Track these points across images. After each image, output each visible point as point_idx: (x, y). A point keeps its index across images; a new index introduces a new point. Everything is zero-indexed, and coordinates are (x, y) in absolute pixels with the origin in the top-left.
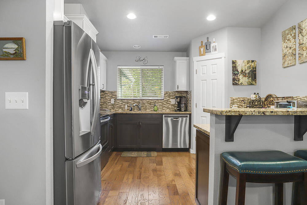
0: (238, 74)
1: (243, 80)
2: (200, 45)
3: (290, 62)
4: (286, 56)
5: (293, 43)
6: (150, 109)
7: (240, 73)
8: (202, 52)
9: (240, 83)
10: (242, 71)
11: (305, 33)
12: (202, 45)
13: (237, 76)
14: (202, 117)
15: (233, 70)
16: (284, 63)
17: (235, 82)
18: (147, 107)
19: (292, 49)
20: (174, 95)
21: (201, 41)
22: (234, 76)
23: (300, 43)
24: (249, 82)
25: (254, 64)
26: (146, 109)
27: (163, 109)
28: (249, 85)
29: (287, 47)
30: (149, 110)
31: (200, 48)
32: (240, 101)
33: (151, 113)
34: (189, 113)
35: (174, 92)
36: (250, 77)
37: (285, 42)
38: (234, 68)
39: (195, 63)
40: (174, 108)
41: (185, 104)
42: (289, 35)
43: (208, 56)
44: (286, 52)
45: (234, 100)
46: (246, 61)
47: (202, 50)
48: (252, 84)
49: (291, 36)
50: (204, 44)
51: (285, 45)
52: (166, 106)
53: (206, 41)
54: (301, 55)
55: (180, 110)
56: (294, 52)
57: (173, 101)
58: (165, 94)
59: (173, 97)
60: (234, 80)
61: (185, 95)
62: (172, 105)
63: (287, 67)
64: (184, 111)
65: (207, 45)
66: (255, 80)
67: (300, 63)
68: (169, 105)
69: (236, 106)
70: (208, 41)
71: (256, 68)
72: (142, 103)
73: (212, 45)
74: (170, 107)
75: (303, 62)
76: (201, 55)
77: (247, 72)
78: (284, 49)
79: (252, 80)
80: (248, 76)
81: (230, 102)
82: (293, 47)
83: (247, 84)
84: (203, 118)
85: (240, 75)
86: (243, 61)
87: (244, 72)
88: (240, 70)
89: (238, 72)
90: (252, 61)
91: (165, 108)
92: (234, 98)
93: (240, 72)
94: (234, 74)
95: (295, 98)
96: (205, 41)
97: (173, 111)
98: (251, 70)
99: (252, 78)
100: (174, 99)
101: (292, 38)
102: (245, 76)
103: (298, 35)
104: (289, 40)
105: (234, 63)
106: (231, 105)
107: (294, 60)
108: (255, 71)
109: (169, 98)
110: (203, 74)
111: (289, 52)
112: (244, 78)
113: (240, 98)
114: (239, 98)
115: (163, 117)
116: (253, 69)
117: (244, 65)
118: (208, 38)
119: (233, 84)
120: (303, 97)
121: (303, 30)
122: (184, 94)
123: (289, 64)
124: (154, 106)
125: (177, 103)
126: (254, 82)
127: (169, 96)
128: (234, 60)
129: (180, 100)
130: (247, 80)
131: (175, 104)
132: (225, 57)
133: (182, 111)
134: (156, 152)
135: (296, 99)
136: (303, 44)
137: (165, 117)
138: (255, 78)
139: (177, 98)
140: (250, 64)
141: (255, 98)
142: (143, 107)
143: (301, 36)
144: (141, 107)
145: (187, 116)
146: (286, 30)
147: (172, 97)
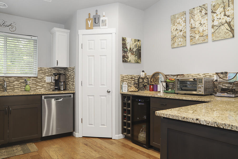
0: (128, 51)
1: (131, 57)
2: (88, 17)
3: (180, 43)
4: (176, 38)
5: (184, 26)
6: (20, 89)
7: (129, 51)
8: (90, 25)
9: (128, 61)
10: (130, 49)
11: (197, 19)
12: (89, 17)
13: (127, 54)
14: (88, 96)
15: (123, 47)
16: (173, 44)
17: (125, 59)
18: (16, 86)
19: (183, 32)
20: (50, 72)
21: (88, 13)
22: (124, 53)
23: (192, 27)
24: (136, 60)
25: (140, 43)
26: (13, 89)
27: (37, 89)
28: (136, 63)
29: (177, 30)
30: (18, 90)
31: (87, 20)
32: (129, 78)
33: (21, 94)
34: (72, 92)
35: (50, 68)
36: (136, 55)
37: (174, 25)
38: (124, 45)
39: (81, 37)
40: (50, 87)
41: (63, 82)
42: (180, 19)
43: (96, 30)
44: (176, 34)
45: (123, 77)
46: (133, 40)
47: (89, 23)
48: (138, 62)
49: (182, 20)
50: (92, 17)
51: (175, 28)
52: (40, 85)
53: (95, 14)
54: (193, 38)
55: (59, 89)
56: (184, 35)
57: (49, 79)
58: (39, 71)
59: (49, 74)
60: (124, 57)
61: (62, 72)
62: (48, 83)
63: (177, 47)
64: (64, 90)
65: (95, 18)
66: (140, 58)
67: (191, 45)
68: (44, 83)
69: (126, 84)
70: (97, 14)
71: (141, 47)
72: (8, 82)
73: (101, 19)
74: (45, 85)
75: (195, 43)
76: (88, 28)
77: (134, 50)
78: (173, 31)
79: (138, 58)
80: (135, 55)
81: (120, 80)
82: (184, 30)
83: (134, 62)
84: (90, 97)
85: (128, 53)
86: (131, 39)
87: (132, 50)
88: (128, 48)
89: (127, 49)
90: (138, 40)
91: (39, 87)
92: (124, 75)
93: (129, 49)
94: (124, 52)
95: (185, 76)
96: (93, 14)
97: (49, 90)
98: (137, 49)
99: (138, 57)
100: (50, 76)
101: (183, 22)
102: (133, 54)
103: (190, 20)
104: (179, 23)
105: (124, 40)
106: (121, 82)
107: (185, 42)
108: (140, 50)
109: (44, 76)
110: (90, 49)
111: (179, 34)
112: (132, 56)
113: (129, 76)
114: (127, 76)
115: (43, 98)
116: (139, 47)
117: (132, 43)
118: (97, 11)
119: (123, 61)
120: (195, 75)
121: (195, 16)
122: (61, 70)
123: (179, 45)
124: (25, 85)
125: (53, 81)
126: (139, 60)
127: (45, 73)
128: (124, 37)
129: (59, 78)
130: (134, 58)
131: (52, 82)
132: (116, 33)
133: (61, 90)
134: (33, 144)
135: (187, 76)
136: (195, 28)
137: (45, 98)
138: (140, 56)
139: (55, 75)
140: (137, 42)
141: (145, 76)
142: (9, 86)
143: (193, 21)
144: (7, 86)
145: (71, 96)
146: (175, 15)
147: (47, 75)
